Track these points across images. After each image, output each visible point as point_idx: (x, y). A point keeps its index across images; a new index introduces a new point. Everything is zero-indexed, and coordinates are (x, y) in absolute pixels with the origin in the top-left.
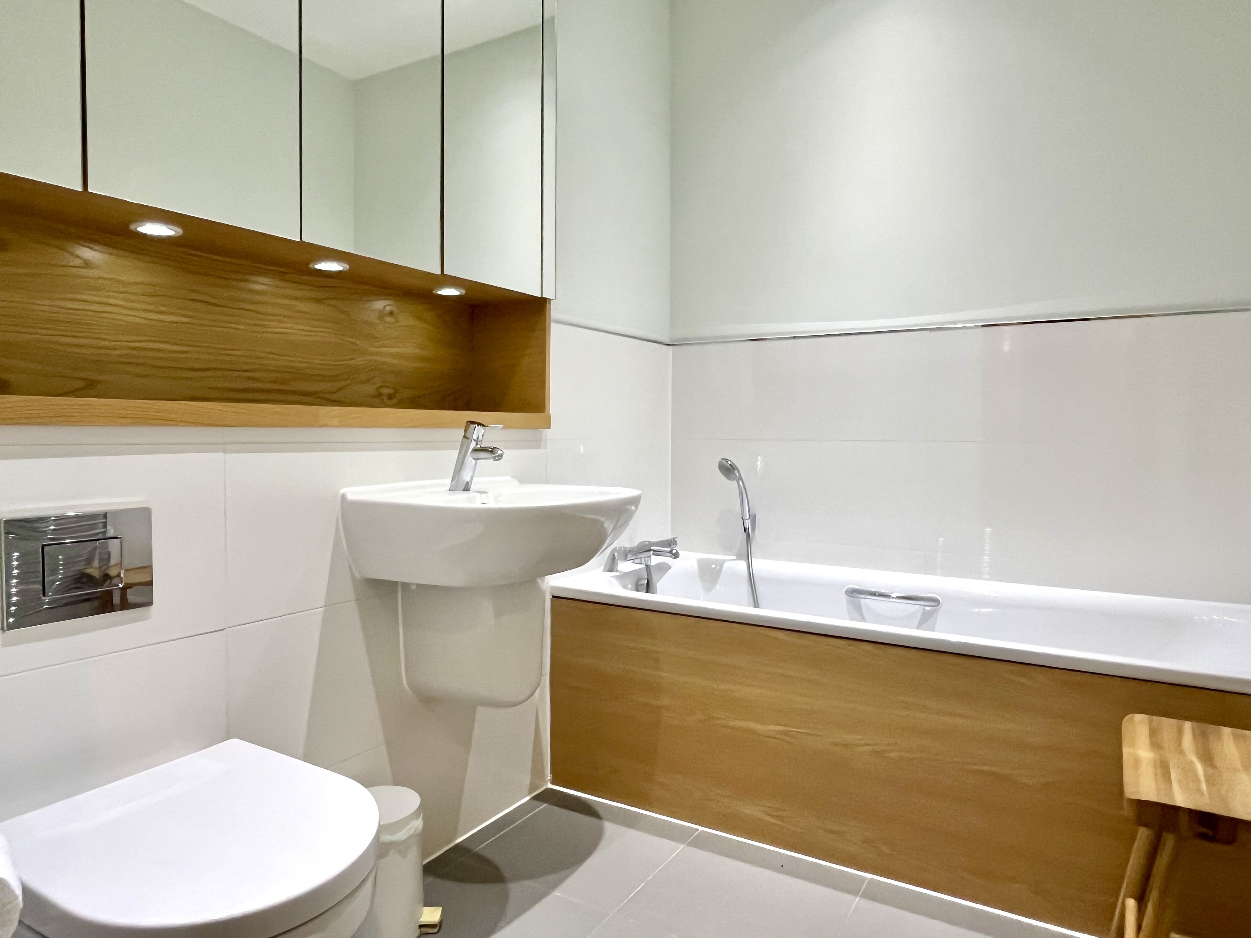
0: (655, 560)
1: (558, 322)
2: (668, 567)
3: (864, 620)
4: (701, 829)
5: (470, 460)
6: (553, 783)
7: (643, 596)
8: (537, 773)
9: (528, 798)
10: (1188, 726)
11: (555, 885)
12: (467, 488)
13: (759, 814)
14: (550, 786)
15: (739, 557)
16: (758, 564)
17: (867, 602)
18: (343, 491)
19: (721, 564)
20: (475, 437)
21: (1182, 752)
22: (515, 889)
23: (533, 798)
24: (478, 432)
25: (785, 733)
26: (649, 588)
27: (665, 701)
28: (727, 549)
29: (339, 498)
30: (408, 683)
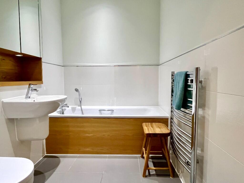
0: (64, 108)
1: (43, 62)
2: (66, 109)
3: (102, 114)
4: (78, 155)
5: (30, 91)
6: (47, 154)
7: (62, 115)
8: (43, 153)
9: (42, 158)
10: (150, 123)
11: (54, 171)
12: (29, 98)
13: (89, 150)
14: (46, 155)
15: (79, 106)
16: (83, 107)
17: (103, 112)
18: (2, 100)
19: (76, 107)
20: (31, 87)
21: (150, 127)
22: (46, 174)
23: (43, 158)
24: (32, 86)
25: (94, 135)
26: (63, 113)
27: (70, 134)
28: (76, 105)
29: (1, 102)
30: (18, 139)
